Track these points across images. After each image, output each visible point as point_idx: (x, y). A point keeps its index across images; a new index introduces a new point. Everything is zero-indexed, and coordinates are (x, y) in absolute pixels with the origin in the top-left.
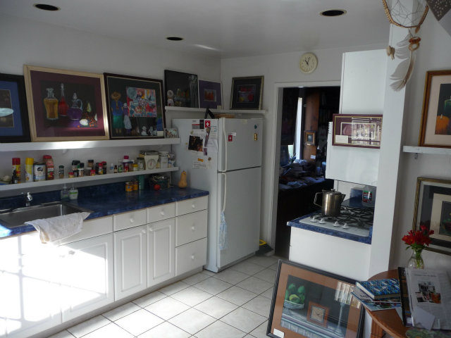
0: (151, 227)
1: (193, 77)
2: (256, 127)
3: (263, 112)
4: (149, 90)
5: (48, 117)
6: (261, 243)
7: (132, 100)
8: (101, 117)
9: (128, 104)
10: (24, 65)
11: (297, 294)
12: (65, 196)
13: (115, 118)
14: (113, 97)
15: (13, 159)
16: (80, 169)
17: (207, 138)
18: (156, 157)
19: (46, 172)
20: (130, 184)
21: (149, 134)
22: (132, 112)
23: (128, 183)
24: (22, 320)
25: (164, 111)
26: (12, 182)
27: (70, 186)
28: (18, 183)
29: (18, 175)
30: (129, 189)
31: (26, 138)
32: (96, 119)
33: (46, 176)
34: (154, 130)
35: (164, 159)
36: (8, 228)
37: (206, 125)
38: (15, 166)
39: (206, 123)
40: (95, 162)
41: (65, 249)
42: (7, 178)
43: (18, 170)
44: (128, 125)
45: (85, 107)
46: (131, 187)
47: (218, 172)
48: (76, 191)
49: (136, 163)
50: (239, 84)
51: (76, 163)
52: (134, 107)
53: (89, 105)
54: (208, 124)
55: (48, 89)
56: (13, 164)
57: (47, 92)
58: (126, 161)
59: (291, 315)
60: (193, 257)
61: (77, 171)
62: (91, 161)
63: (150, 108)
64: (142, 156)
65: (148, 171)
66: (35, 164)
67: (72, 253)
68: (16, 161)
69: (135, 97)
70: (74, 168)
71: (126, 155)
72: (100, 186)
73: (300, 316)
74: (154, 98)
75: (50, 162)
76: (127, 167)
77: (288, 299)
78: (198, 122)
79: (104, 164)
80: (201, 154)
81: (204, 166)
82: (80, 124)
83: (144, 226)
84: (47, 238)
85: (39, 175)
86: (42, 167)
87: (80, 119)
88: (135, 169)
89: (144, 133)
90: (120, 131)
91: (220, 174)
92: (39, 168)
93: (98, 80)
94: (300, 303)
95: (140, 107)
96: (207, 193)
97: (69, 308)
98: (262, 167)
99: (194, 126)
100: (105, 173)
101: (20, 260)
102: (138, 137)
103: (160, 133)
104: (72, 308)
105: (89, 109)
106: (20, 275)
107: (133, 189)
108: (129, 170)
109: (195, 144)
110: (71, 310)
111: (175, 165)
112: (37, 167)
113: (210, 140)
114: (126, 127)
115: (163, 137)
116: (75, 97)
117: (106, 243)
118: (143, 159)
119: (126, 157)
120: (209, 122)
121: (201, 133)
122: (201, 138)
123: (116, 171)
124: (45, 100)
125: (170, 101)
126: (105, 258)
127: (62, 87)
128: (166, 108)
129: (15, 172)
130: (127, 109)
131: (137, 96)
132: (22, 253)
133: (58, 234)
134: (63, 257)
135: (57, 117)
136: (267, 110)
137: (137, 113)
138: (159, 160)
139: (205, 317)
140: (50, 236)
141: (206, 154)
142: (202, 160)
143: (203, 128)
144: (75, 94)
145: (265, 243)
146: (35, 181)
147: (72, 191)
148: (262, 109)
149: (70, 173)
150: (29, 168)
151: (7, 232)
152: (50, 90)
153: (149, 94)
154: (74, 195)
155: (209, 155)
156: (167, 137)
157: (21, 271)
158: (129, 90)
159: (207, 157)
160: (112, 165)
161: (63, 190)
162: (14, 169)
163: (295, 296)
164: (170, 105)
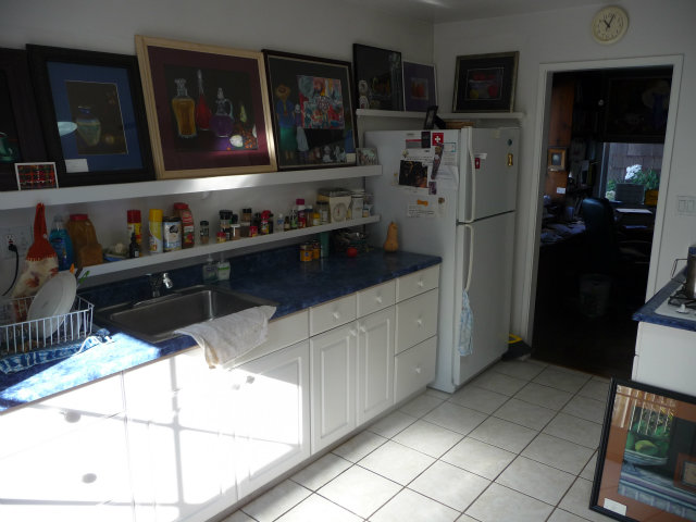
0: (362, 324)
1: (395, 55)
2: (510, 142)
3: (519, 115)
4: (331, 81)
5: (180, 133)
6: (511, 339)
7: (307, 99)
8: (262, 131)
9: (302, 108)
10: (136, 36)
11: (653, 440)
12: (211, 275)
13: (283, 132)
14: (279, 94)
15: (129, 213)
16: (234, 226)
17: (436, 164)
18: (346, 200)
19: (183, 234)
20: (309, 249)
21: (333, 157)
22: (308, 120)
23: (305, 247)
24: (181, 504)
25: (355, 116)
26: (130, 255)
27: (217, 257)
28: (140, 256)
29: (139, 241)
30: (306, 258)
31: (148, 174)
32: (255, 135)
33: (183, 239)
34: (341, 151)
35: (358, 203)
36: (151, 344)
37: (434, 142)
38: (132, 226)
39: (434, 136)
40: (254, 212)
41: (240, 374)
42: (119, 248)
43: (138, 233)
44: (303, 145)
45: (237, 114)
46: (310, 253)
47: (458, 223)
48: (227, 265)
49: (316, 212)
50: (469, 67)
51: (226, 215)
52: (309, 111)
53: (243, 109)
54: (438, 139)
55: (178, 82)
56: (130, 221)
57: (176, 85)
58: (301, 208)
59: (639, 476)
60: (418, 370)
61: (230, 230)
62: (247, 211)
63: (334, 113)
64: (323, 198)
65: (334, 226)
66: (165, 220)
67: (251, 380)
68: (134, 216)
69: (312, 92)
70: (225, 224)
71: (300, 197)
72: (261, 253)
73: (658, 478)
74: (339, 94)
75: (187, 215)
76: (303, 219)
77: (633, 448)
78: (418, 135)
79: (268, 214)
80: (423, 192)
81: (431, 212)
82: (232, 146)
83: (352, 323)
84: (216, 359)
85: (172, 239)
86: (176, 224)
87: (230, 137)
88: (315, 222)
89: (327, 158)
90: (292, 155)
91: (462, 227)
92: (171, 228)
93: (255, 62)
94: (659, 455)
95: (319, 111)
96: (437, 260)
97: (247, 475)
98: (515, 211)
99: (410, 144)
100: (271, 231)
101: (175, 401)
102: (318, 164)
103: (351, 157)
104: (252, 474)
105: (244, 118)
106: (176, 427)
107: (313, 256)
108: (309, 224)
109: (412, 174)
110: (250, 479)
111: (372, 213)
112: (167, 227)
113: (441, 168)
114: (300, 148)
115: (355, 165)
116: (220, 95)
117: (300, 359)
118: (327, 203)
119: (300, 202)
120: (441, 136)
121: (424, 156)
122: (424, 163)
123: (287, 226)
124: (173, 101)
125: (363, 99)
126: (298, 384)
127: (200, 77)
128: (359, 112)
129: (134, 237)
130: (301, 115)
131: (314, 93)
132: (178, 386)
133: (232, 349)
134: (238, 388)
135: (194, 134)
136: (525, 113)
137: (316, 121)
138: (351, 206)
139: (469, 477)
140: (219, 355)
141: (434, 192)
142: (425, 203)
143: (429, 147)
144: (220, 89)
145: (518, 340)
146: (166, 251)
147: (221, 266)
148: (514, 111)
149: (218, 235)
150: (155, 227)
151: (153, 351)
152: (181, 83)
153: (331, 87)
154: (224, 272)
155: (440, 194)
156: (361, 165)
157: (176, 419)
158: (303, 81)
159: (436, 198)
160: (281, 216)
161: (207, 263)
162: (132, 231)
163: (647, 443)
164: (363, 107)
